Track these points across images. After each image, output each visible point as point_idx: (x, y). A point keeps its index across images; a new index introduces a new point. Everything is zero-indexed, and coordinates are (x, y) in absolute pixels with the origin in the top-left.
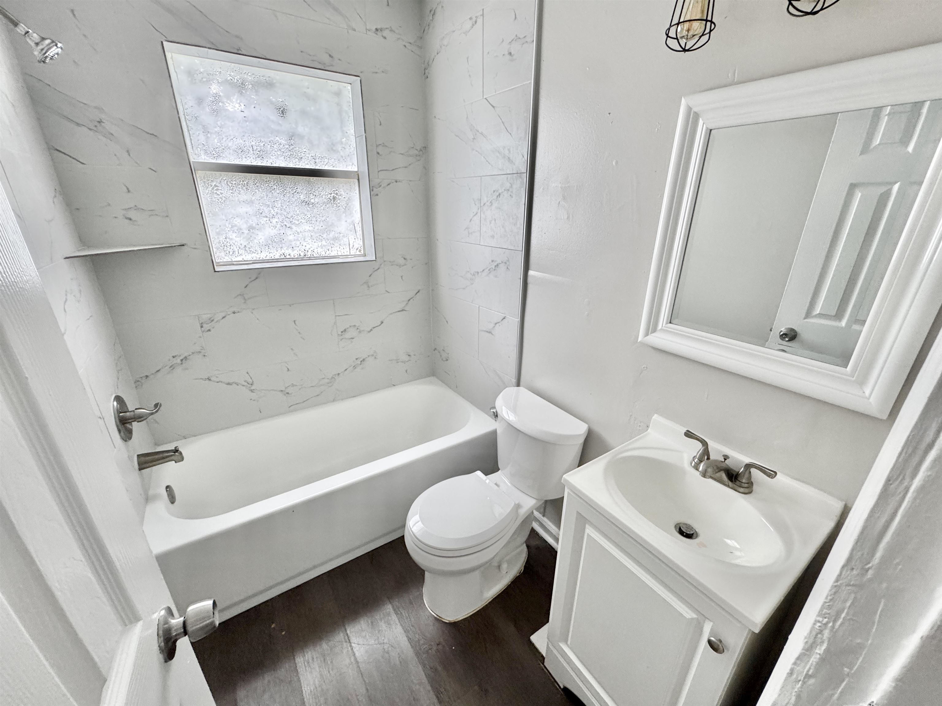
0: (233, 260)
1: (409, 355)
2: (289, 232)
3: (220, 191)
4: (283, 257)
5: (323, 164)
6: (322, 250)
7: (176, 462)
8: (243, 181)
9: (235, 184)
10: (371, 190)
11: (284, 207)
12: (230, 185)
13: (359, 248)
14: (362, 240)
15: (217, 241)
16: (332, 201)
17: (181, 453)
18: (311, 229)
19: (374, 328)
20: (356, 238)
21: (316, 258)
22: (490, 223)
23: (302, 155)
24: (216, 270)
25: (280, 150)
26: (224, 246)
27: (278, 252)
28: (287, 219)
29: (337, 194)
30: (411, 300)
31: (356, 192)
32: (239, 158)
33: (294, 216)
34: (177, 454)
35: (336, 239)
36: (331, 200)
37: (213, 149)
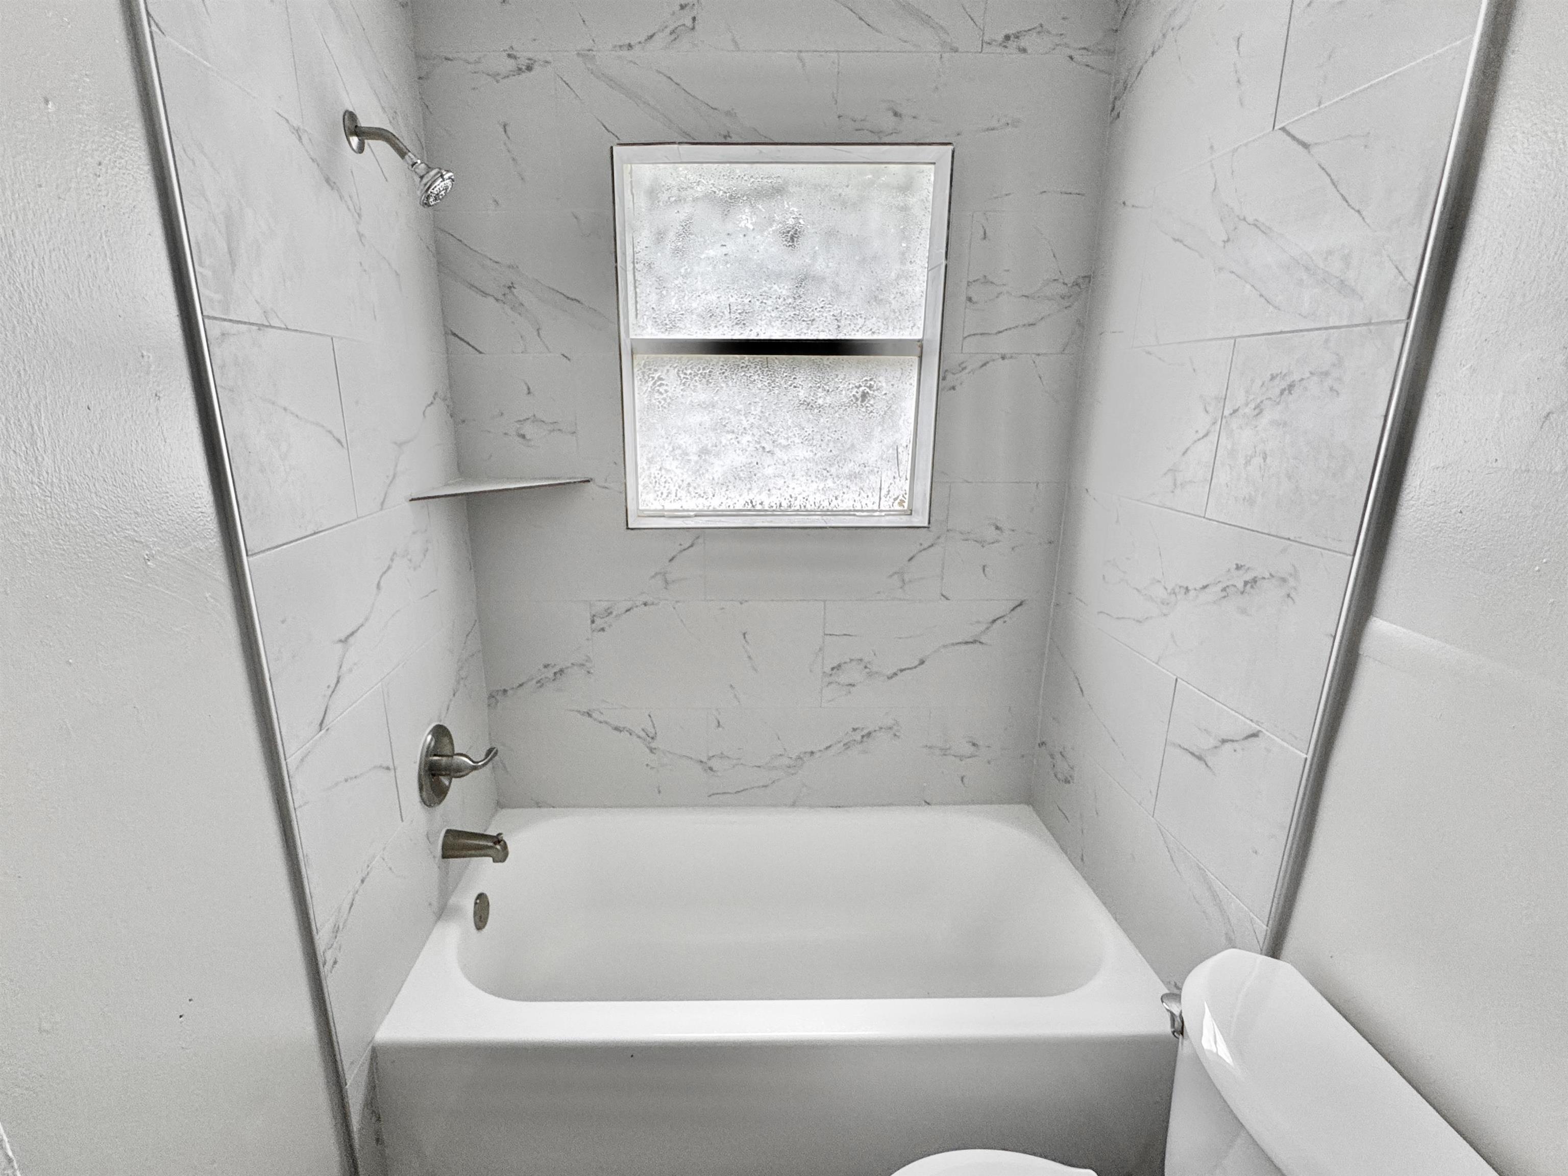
0: (666, 508)
1: (974, 745)
2: (768, 460)
3: (665, 388)
4: (750, 507)
5: (853, 330)
6: (823, 497)
7: (494, 861)
8: (704, 369)
9: (691, 374)
10: (941, 377)
11: (767, 414)
12: (682, 376)
13: (901, 497)
14: (908, 482)
15: (647, 473)
16: (859, 402)
17: (505, 847)
18: (809, 455)
19: (902, 670)
20: (897, 475)
21: (810, 513)
22: (1248, 462)
23: (817, 314)
24: (630, 526)
25: (777, 308)
26: (656, 482)
27: (742, 497)
28: (767, 437)
29: (870, 387)
30: (999, 622)
31: (911, 381)
32: (706, 328)
33: (781, 430)
34: (498, 847)
35: (855, 477)
36: (857, 399)
37: (666, 316)
